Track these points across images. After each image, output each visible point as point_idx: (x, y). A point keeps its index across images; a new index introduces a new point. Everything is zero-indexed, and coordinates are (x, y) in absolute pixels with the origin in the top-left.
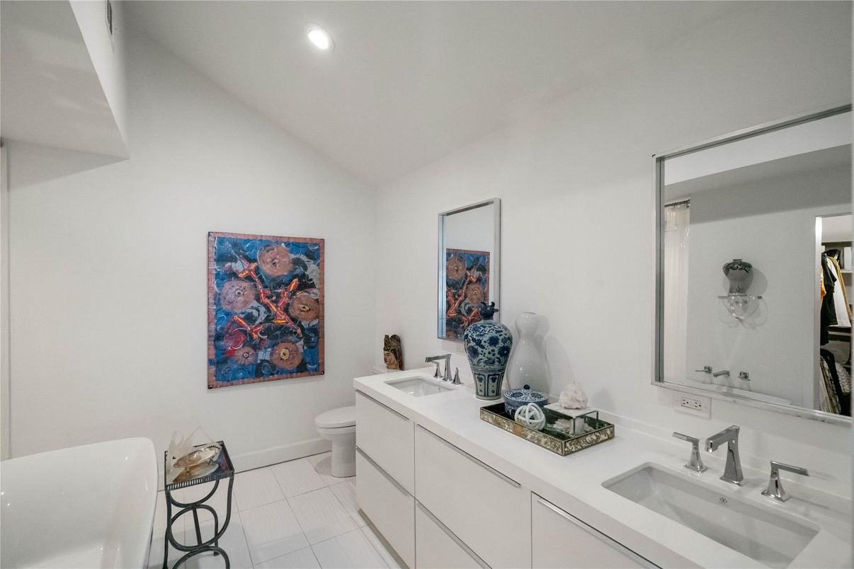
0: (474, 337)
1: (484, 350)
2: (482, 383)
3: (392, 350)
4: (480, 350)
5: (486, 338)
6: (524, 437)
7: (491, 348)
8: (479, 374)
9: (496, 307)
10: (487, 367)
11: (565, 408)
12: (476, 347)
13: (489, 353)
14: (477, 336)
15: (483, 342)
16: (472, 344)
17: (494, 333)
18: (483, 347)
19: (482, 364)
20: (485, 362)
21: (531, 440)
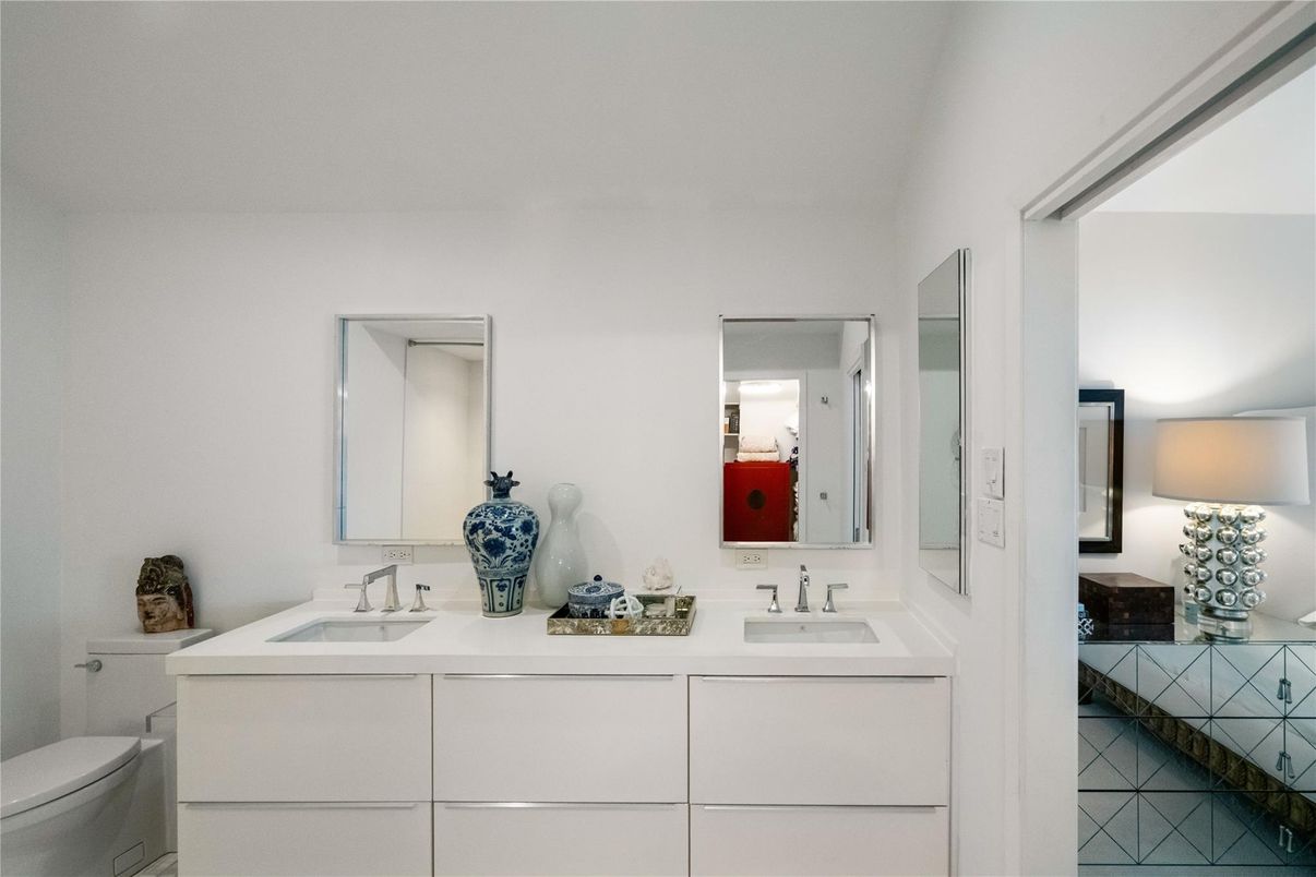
0: (499, 524)
1: (515, 542)
2: (505, 593)
3: (171, 589)
4: (508, 542)
5: (518, 524)
6: (631, 633)
7: (524, 537)
8: (501, 580)
9: (513, 479)
10: (516, 566)
11: (657, 589)
12: (503, 539)
13: (522, 545)
14: (504, 522)
15: (514, 529)
16: (495, 535)
17: (526, 514)
18: (513, 538)
19: (509, 563)
20: (515, 560)
21: (643, 633)
